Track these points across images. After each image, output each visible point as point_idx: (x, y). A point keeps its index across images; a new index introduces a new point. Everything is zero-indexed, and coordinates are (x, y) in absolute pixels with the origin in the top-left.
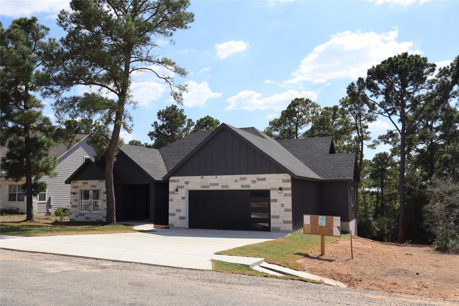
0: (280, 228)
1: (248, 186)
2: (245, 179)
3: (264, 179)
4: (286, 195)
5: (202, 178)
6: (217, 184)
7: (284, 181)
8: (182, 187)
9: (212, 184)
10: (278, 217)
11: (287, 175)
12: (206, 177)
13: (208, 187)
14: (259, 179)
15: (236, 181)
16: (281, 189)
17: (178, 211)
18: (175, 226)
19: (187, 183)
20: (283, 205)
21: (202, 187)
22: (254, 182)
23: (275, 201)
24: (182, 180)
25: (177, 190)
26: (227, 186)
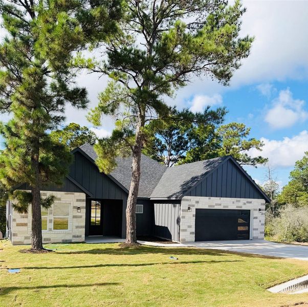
0: (258, 237)
1: (241, 207)
2: (239, 201)
3: (251, 202)
4: (262, 214)
5: (209, 199)
6: (220, 205)
7: (262, 204)
8: (193, 206)
9: (216, 205)
10: (257, 229)
11: (264, 200)
12: (212, 198)
13: (214, 206)
14: (248, 202)
15: (233, 203)
16: (260, 210)
17: (190, 227)
18: (186, 240)
19: (197, 202)
20: (260, 221)
21: (209, 206)
22: (245, 204)
23: (256, 218)
24: (193, 199)
25: (189, 208)
26: (227, 207)
